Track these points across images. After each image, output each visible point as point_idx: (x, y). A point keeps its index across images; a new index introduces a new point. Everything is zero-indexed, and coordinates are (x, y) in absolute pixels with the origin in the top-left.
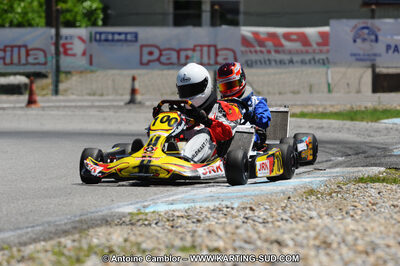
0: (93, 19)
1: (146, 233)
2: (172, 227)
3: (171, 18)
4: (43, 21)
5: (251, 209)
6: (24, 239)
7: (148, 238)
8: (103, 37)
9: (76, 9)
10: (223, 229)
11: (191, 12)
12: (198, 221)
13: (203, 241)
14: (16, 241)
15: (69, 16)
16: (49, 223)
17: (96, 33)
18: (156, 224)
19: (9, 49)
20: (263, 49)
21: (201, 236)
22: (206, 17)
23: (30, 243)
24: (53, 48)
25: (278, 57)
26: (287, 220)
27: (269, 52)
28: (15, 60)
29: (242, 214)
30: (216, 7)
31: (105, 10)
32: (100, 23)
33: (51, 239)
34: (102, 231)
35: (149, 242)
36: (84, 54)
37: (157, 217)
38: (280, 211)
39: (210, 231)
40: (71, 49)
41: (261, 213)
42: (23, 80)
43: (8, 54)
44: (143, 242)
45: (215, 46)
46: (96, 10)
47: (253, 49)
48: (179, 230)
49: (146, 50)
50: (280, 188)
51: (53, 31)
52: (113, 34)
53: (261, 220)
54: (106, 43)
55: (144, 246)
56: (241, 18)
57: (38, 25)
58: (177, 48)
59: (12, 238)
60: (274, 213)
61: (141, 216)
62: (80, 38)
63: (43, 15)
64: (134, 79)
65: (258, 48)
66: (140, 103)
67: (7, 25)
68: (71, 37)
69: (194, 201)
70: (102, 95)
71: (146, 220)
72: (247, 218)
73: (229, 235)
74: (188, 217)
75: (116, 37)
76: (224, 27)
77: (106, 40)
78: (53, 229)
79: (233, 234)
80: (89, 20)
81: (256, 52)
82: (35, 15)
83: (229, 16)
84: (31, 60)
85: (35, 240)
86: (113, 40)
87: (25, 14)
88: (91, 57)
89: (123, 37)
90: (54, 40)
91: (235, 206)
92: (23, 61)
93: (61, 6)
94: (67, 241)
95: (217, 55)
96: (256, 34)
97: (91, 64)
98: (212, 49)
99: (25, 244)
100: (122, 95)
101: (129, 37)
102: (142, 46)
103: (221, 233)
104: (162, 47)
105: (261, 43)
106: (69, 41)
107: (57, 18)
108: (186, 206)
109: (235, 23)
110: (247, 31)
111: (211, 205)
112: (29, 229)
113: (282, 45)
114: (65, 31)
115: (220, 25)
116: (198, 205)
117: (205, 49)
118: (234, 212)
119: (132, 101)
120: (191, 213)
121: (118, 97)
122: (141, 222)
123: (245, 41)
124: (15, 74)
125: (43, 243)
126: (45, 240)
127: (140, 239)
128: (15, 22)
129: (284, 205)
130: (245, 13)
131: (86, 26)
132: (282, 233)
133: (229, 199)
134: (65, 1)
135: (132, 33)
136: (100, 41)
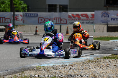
2: (49, 71)
3: (47, 10)
5: (72, 66)
6: (5, 74)
8: (27, 15)
9: (19, 7)
10: (64, 71)
11: (53, 8)
12: (56, 69)
14: (3, 75)
15: (17, 9)
17: (25, 14)
18: (44, 70)
20: (75, 19)
21: (57, 73)
22: (58, 9)
23: (7, 75)
24: (13, 18)
26: (83, 69)
29: (69, 67)
30: (61, 7)
31: (28, 7)
32: (26, 11)
33: (13, 74)
34: (28, 72)
36: (22, 20)
37: (44, 68)
38: (81, 66)
39: (60, 72)
40: (18, 18)
41: (75, 67)
45: (60, 18)
46: (25, 7)
47: (72, 19)
48: (51, 72)
50: (80, 60)
51: (13, 13)
52: (30, 14)
53: (75, 69)
54: (28, 17)
56: (68, 10)
57: (8, 11)
58: (49, 18)
59: (1, 74)
60: (79, 67)
61: (39, 68)
62: (21, 15)
63: (10, 8)
64: (36, 27)
66: (38, 35)
68: (18, 15)
69: (55, 63)
70: (27, 32)
71: (41, 69)
72: (71, 69)
74: (53, 68)
75: (31, 15)
76: (63, 12)
77: (28, 16)
78: (13, 71)
79: (67, 73)
80: (23, 10)
81: (73, 20)
82: (7, 8)
83: (65, 9)
84: (6, 21)
86: (30, 16)
87: (4, 8)
88: (24, 21)
90: (13, 16)
91: (67, 65)
92: (4, 22)
93: (15, 6)
94: (18, 75)
95: (61, 21)
96: (73, 14)
97: (24, 23)
98: (60, 19)
100: (33, 32)
101: (35, 15)
102: (39, 18)
103: (63, 73)
104: (45, 18)
105: (74, 17)
106: (17, 16)
107: (14, 9)
108: (53, 65)
109: (66, 11)
110: (70, 14)
111: (60, 65)
112: (6, 71)
113: (80, 18)
114: (16, 13)
115: (62, 12)
116: (56, 65)
117: (58, 19)
118: (67, 67)
119: (36, 34)
121: (32, 33)
122: (39, 70)
123: (69, 17)
124: (1, 26)
125: (10, 75)
126: (11, 74)
129: (82, 65)
130: (69, 8)
131: (22, 12)
132: (82, 73)
133: (65, 63)
134: (16, 5)
135: (36, 14)
136: (27, 16)
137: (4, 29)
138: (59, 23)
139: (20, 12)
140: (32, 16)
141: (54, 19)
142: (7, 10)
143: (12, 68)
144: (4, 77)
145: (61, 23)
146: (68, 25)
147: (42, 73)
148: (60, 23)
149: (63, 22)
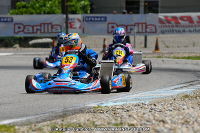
0: (85, 10)
1: (99, 117)
2: (114, 114)
4: (60, 11)
5: (155, 105)
6: (39, 120)
7: (99, 119)
8: (90, 19)
9: (77, 5)
10: (137, 114)
11: (135, 6)
12: (128, 111)
13: (126, 121)
14: (35, 121)
15: (73, 9)
16: (52, 112)
17: (86, 17)
18: (107, 112)
19: (43, 25)
20: (170, 25)
21: (125, 118)
22: (142, 9)
23: (42, 122)
24: (65, 24)
25: (177, 29)
26: (171, 110)
27: (173, 26)
28: (46, 30)
29: (150, 107)
30: (146, 4)
31: (91, 5)
32: (89, 12)
33: (53, 120)
34: (79, 116)
35: (99, 121)
36: (80, 27)
37: (107, 108)
38: (169, 106)
39: (130, 116)
40: (73, 25)
41: (159, 107)
42: (50, 40)
43: (43, 27)
44: (97, 121)
45: (146, 23)
46: (87, 5)
47: (164, 25)
48: (118, 115)
49: (110, 26)
50: (171, 94)
51: (65, 16)
52: (94, 17)
53: (158, 110)
54: (91, 22)
55: (96, 123)
56: (160, 9)
57: (57, 13)
58: (126, 24)
59: (33, 120)
60: (165, 107)
61: (99, 109)
62: (78, 20)
63: (60, 8)
64: (105, 40)
65: (167, 24)
67: (42, 13)
68: (74, 19)
69: (126, 101)
71: (102, 110)
72: (152, 109)
73: (140, 118)
74: (123, 109)
75: (96, 19)
76: (150, 14)
77: (91, 21)
78: (54, 115)
79: (142, 117)
80: (83, 10)
81: (166, 26)
82: (56, 8)
83: (154, 8)
84: (54, 30)
85: (45, 121)
86: (94, 21)
87: (51, 7)
88: (83, 29)
89: (99, 19)
90: (65, 21)
91: (147, 103)
92: (50, 31)
93: (69, 3)
95: (146, 28)
96: (166, 17)
97: (83, 32)
98: (144, 25)
99: (39, 122)
100: (99, 48)
101: (102, 19)
102: (108, 24)
103: (135, 116)
104: (118, 24)
105: (169, 22)
106: (73, 21)
107: (67, 9)
108: (122, 103)
109: (156, 12)
110: (161, 16)
111: (135, 103)
112: (42, 115)
113: (179, 23)
114: (71, 16)
115: (148, 13)
116: (128, 103)
117: (140, 25)
118: (146, 106)
120: (124, 107)
121: (97, 49)
122: (99, 111)
123: (161, 21)
124: (46, 38)
125: (48, 122)
126: (49, 120)
127: (95, 120)
128: (46, 11)
129: (171, 102)
130: (161, 7)
131: (82, 14)
132: (166, 116)
133: (144, 100)
134: (71, 2)
135: (104, 17)
136: (88, 21)
137: (51, 43)
138: (142, 32)
139: (79, 14)
140: (98, 21)
141: (134, 26)
142: (55, 12)
143: (53, 109)
144: (37, 125)
145: (146, 32)
146: (158, 35)
147: (100, 117)
148: (144, 31)
149: (151, 30)
